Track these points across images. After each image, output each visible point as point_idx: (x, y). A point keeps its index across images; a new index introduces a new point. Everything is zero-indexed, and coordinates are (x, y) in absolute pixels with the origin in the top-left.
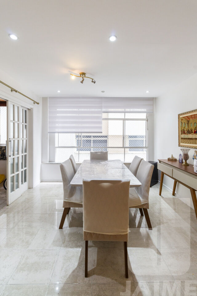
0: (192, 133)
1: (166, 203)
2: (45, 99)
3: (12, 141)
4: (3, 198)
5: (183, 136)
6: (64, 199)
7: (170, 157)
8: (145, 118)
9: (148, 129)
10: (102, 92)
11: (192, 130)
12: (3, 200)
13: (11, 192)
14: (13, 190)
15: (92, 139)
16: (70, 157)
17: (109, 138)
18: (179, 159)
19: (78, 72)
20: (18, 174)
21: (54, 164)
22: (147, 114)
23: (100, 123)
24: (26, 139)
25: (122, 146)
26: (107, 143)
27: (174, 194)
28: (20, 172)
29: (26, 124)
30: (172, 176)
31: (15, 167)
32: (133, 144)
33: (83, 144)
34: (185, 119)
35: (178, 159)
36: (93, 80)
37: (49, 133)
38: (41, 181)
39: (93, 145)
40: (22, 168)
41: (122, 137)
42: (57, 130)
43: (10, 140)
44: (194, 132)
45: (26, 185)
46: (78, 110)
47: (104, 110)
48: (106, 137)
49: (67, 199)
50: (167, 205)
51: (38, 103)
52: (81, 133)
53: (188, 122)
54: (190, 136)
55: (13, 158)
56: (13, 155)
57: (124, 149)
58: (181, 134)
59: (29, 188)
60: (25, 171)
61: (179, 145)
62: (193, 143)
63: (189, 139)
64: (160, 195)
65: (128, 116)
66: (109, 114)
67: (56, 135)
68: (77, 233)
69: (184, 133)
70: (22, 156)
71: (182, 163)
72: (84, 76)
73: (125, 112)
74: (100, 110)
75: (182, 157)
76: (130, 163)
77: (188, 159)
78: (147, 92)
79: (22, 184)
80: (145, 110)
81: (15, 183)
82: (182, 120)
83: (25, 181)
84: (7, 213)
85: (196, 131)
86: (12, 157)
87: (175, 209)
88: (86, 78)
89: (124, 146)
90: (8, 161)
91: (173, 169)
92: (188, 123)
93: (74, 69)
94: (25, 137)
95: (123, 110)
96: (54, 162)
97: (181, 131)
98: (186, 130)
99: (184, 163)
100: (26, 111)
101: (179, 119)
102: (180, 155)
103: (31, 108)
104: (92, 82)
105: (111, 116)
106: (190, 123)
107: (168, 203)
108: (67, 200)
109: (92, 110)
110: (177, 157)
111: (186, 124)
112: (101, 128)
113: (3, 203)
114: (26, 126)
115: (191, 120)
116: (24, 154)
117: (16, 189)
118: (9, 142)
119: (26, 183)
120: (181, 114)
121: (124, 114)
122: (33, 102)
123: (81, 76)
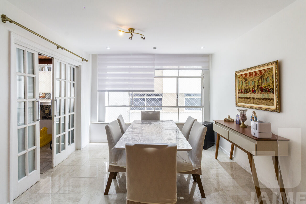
0: (250, 91)
1: (223, 168)
2: (94, 56)
3: (58, 101)
4: (49, 160)
5: (240, 95)
6: (110, 163)
7: (227, 117)
8: (200, 75)
9: (203, 88)
10: (154, 48)
11: (250, 89)
12: (49, 162)
13: (57, 153)
14: (58, 151)
15: (146, 97)
16: (118, 118)
17: (164, 97)
18: (237, 120)
19: (126, 29)
20: (64, 135)
21: (104, 124)
22: (202, 71)
23: (152, 81)
24: (74, 98)
25: (176, 106)
26: (162, 102)
27: (231, 158)
28: (66, 133)
29: (74, 82)
30: (228, 139)
31: (61, 127)
32: (190, 103)
33: (135, 103)
34: (242, 77)
35: (235, 120)
36: (143, 36)
37: (98, 91)
38: (90, 142)
39: (147, 104)
40: (69, 128)
41: (176, 95)
42: (107, 88)
43: (56, 99)
44: (251, 90)
45: (73, 146)
46: (129, 67)
47: (156, 67)
48: (161, 95)
49: (112, 162)
50: (224, 170)
51: (87, 61)
52: (132, 91)
53: (246, 80)
54: (248, 95)
55: (60, 118)
56: (60, 115)
57: (177, 108)
58: (239, 93)
59: (77, 149)
60: (73, 131)
61: (236, 105)
62: (251, 103)
63: (247, 98)
64: (216, 158)
65: (182, 73)
66: (164, 71)
67: (106, 93)
68: (123, 200)
69: (242, 92)
70: (70, 115)
71: (240, 124)
72: (133, 32)
73: (179, 70)
74: (153, 67)
75: (239, 118)
76: (184, 124)
77: (245, 121)
78: (202, 48)
79: (69, 145)
80: (200, 67)
81: (61, 144)
82: (239, 78)
83: (73, 142)
84: (52, 176)
85: (254, 90)
86: (58, 117)
87: (232, 175)
88: (135, 34)
89: (178, 105)
90: (53, 121)
91: (229, 131)
92: (246, 82)
93: (121, 25)
94: (72, 95)
95: (176, 67)
96: (104, 121)
97: (239, 89)
98: (243, 88)
99: (241, 125)
100: (74, 69)
101: (235, 76)
102: (238, 115)
103: (79, 66)
104: (142, 38)
105: (166, 73)
106: (247, 81)
107: (225, 168)
109: (146, 67)
110: (234, 118)
111: (244, 82)
112: (153, 86)
113: (49, 165)
114: (74, 84)
115: (249, 78)
116: (72, 113)
117: (62, 150)
118: (54, 101)
119: (73, 144)
120: (238, 72)
121: (177, 71)
122: (82, 59)
123: (129, 32)
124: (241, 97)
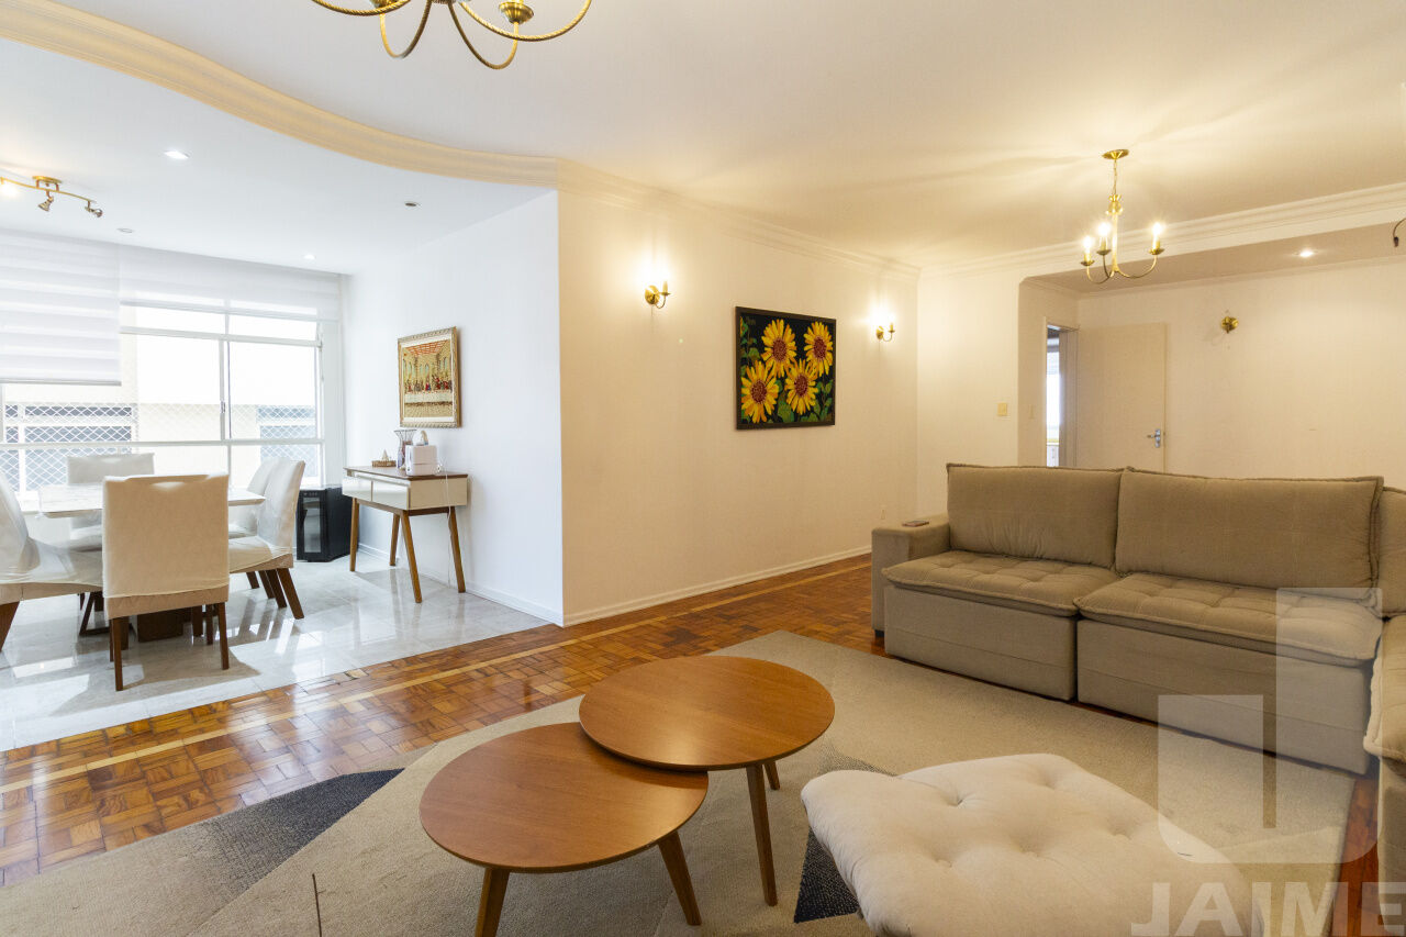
0: (423, 389)
5: (410, 398)
7: (380, 455)
8: (312, 337)
9: (322, 378)
11: (422, 383)
17: (140, 421)
19: (26, 175)
22: (318, 325)
25: (217, 438)
27: (393, 562)
30: (370, 501)
34: (409, 354)
36: (92, 207)
44: (426, 386)
47: (124, 293)
48: (125, 412)
49: (12, 574)
53: (416, 360)
54: (421, 397)
57: (226, 448)
58: (405, 392)
61: (400, 421)
63: (418, 404)
64: (353, 569)
65: (239, 325)
69: (410, 390)
72: (52, 187)
73: (227, 312)
74: (107, 291)
82: (405, 355)
85: (428, 383)
88: (63, 195)
89: (227, 437)
92: (416, 365)
95: (219, 302)
97: (404, 383)
98: (412, 381)
101: (399, 349)
104: (89, 209)
108: (12, 577)
111: (413, 367)
112: (113, 364)
115: (420, 357)
120: (403, 340)
121: (223, 316)
123: (38, 185)
124: (413, 401)
